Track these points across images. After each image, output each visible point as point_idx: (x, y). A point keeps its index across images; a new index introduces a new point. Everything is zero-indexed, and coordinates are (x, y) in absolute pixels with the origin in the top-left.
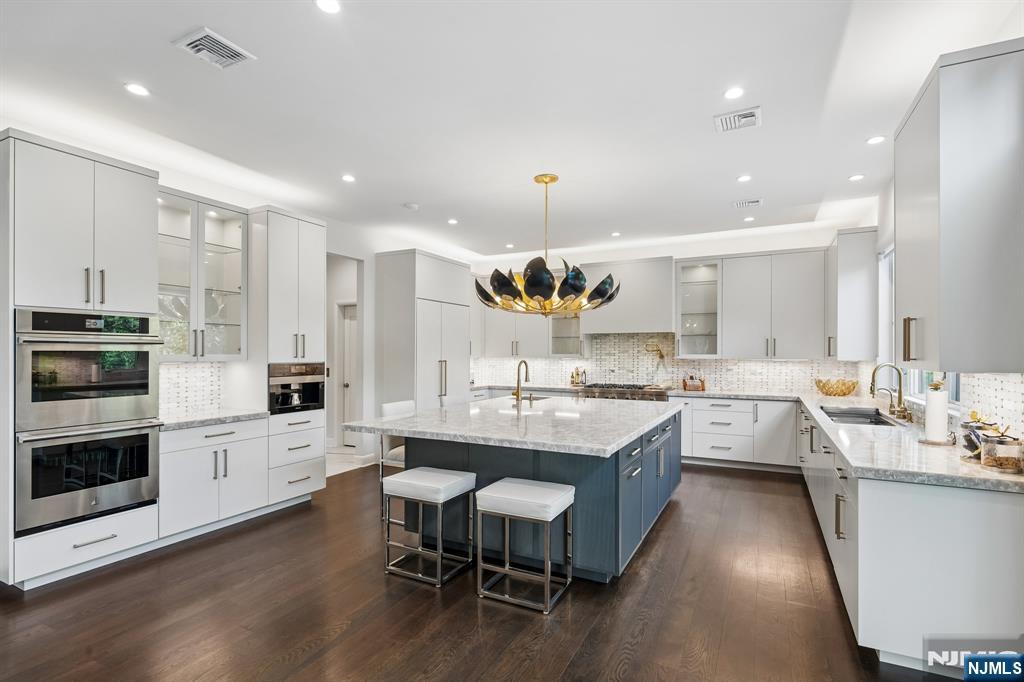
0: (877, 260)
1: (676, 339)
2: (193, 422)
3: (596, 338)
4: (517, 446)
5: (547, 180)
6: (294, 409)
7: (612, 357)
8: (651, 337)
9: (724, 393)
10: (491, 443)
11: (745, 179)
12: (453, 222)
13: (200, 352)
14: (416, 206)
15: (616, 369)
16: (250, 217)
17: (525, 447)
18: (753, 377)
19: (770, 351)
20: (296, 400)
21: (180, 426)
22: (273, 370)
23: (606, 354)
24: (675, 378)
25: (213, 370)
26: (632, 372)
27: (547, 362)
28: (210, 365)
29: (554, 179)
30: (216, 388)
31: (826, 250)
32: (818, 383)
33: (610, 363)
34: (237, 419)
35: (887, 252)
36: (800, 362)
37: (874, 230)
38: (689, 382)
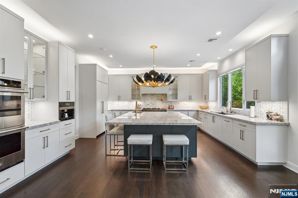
0: (217, 78)
1: (167, 95)
2: (37, 126)
3: (144, 95)
4: (175, 125)
5: (154, 47)
6: (66, 119)
7: (148, 100)
8: (159, 95)
9: (178, 109)
10: (166, 124)
11: (198, 55)
12: (111, 56)
13: (32, 97)
14: (105, 49)
15: (149, 104)
16: (48, 44)
17: (177, 125)
18: (184, 105)
19: (190, 99)
20: (66, 116)
21: (33, 128)
22: (61, 104)
23: (147, 100)
24: (166, 106)
25: (29, 105)
26: (154, 105)
27: (128, 102)
28: (28, 103)
29: (156, 47)
30: (30, 112)
31: (202, 74)
32: (200, 106)
33: (148, 102)
34: (51, 124)
35: (220, 76)
36: (195, 101)
37: (216, 71)
38: (171, 107)
